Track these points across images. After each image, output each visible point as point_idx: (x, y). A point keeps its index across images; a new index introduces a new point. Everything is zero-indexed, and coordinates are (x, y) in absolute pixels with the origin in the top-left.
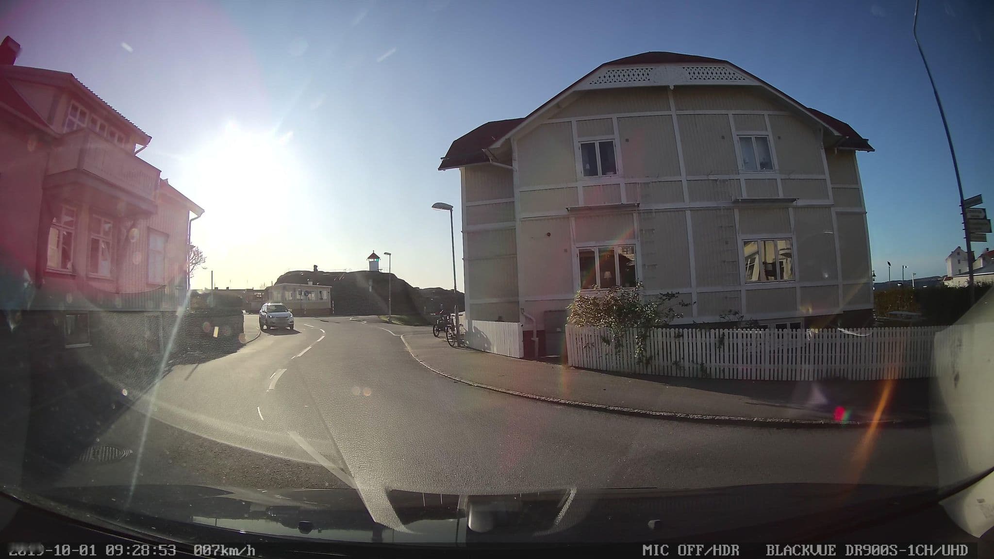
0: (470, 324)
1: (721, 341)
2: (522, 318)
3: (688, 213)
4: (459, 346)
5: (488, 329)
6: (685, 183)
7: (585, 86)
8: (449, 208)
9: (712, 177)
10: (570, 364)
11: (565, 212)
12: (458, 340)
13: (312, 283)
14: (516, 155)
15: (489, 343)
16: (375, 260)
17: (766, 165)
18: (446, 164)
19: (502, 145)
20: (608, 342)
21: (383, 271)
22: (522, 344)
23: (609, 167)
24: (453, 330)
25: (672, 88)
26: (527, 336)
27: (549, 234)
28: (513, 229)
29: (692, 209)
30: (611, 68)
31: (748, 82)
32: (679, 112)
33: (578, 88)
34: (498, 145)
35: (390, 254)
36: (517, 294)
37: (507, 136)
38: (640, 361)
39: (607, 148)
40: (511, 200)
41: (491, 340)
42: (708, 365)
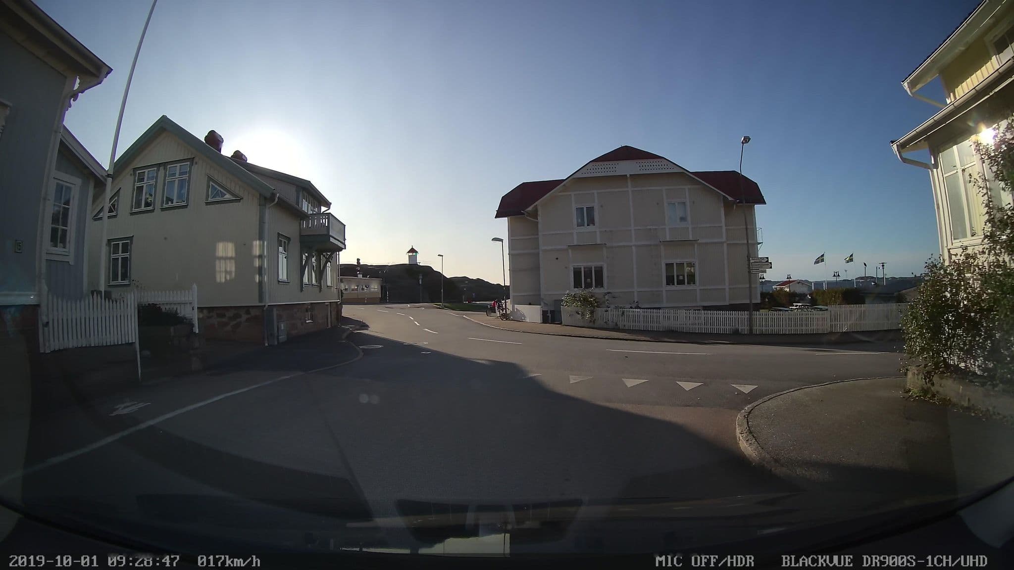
0: (513, 307)
1: (623, 313)
2: (542, 304)
3: (633, 248)
4: (506, 320)
5: (524, 309)
6: (633, 232)
7: (579, 175)
8: (501, 240)
9: (649, 227)
10: (563, 324)
11: (566, 247)
12: (505, 317)
13: (361, 275)
14: (540, 213)
15: (525, 317)
16: (414, 254)
17: (683, 219)
18: (499, 215)
19: (533, 208)
20: (579, 314)
21: (421, 264)
22: (542, 316)
23: (591, 221)
24: (503, 311)
25: (628, 176)
26: (544, 313)
27: (557, 259)
28: (538, 254)
29: (635, 246)
30: (594, 163)
31: (676, 170)
32: (633, 189)
33: (574, 176)
34: (530, 209)
35: (442, 256)
36: (539, 290)
37: (535, 204)
38: (591, 321)
39: (590, 210)
40: (536, 237)
41: (525, 314)
42: (618, 323)
